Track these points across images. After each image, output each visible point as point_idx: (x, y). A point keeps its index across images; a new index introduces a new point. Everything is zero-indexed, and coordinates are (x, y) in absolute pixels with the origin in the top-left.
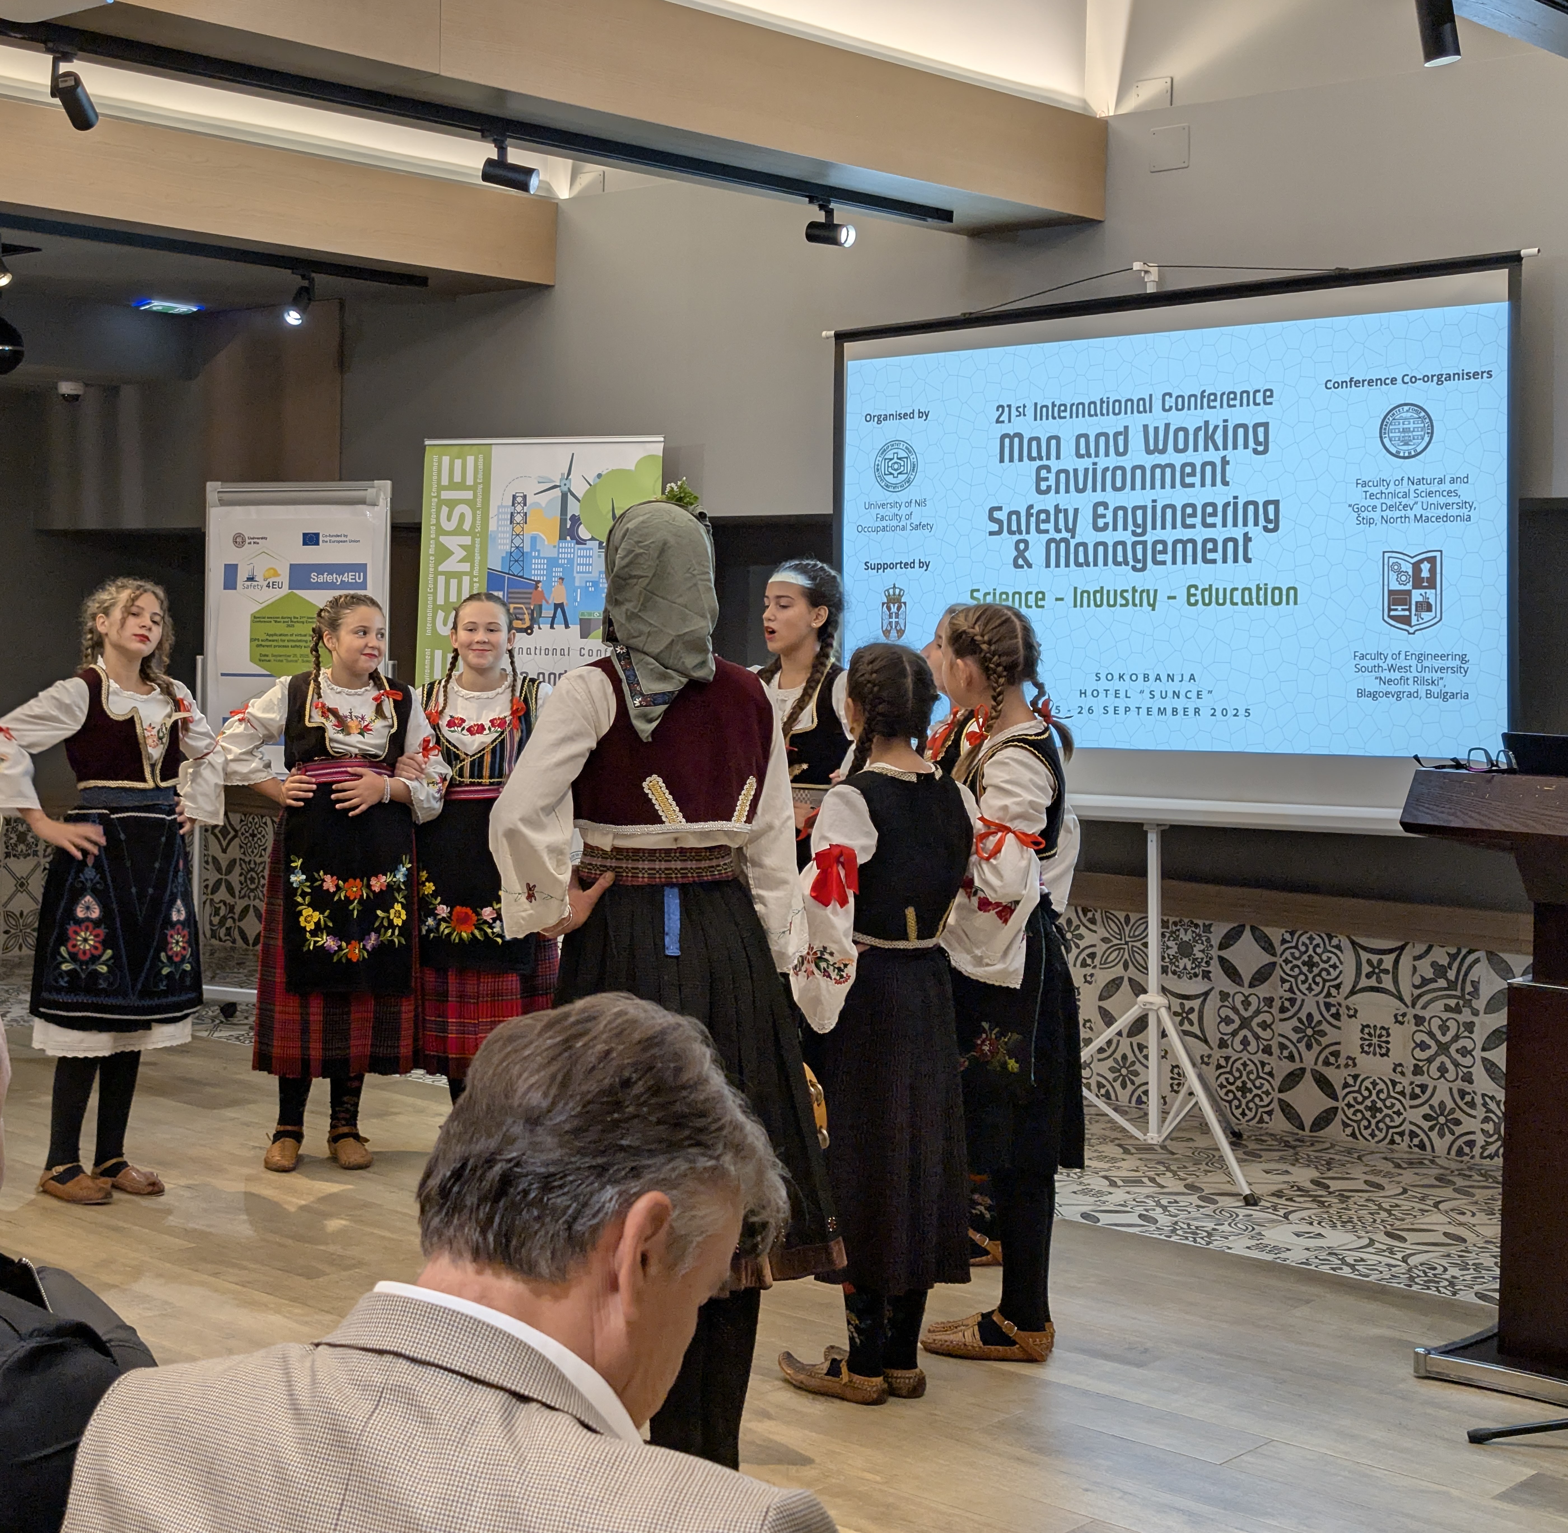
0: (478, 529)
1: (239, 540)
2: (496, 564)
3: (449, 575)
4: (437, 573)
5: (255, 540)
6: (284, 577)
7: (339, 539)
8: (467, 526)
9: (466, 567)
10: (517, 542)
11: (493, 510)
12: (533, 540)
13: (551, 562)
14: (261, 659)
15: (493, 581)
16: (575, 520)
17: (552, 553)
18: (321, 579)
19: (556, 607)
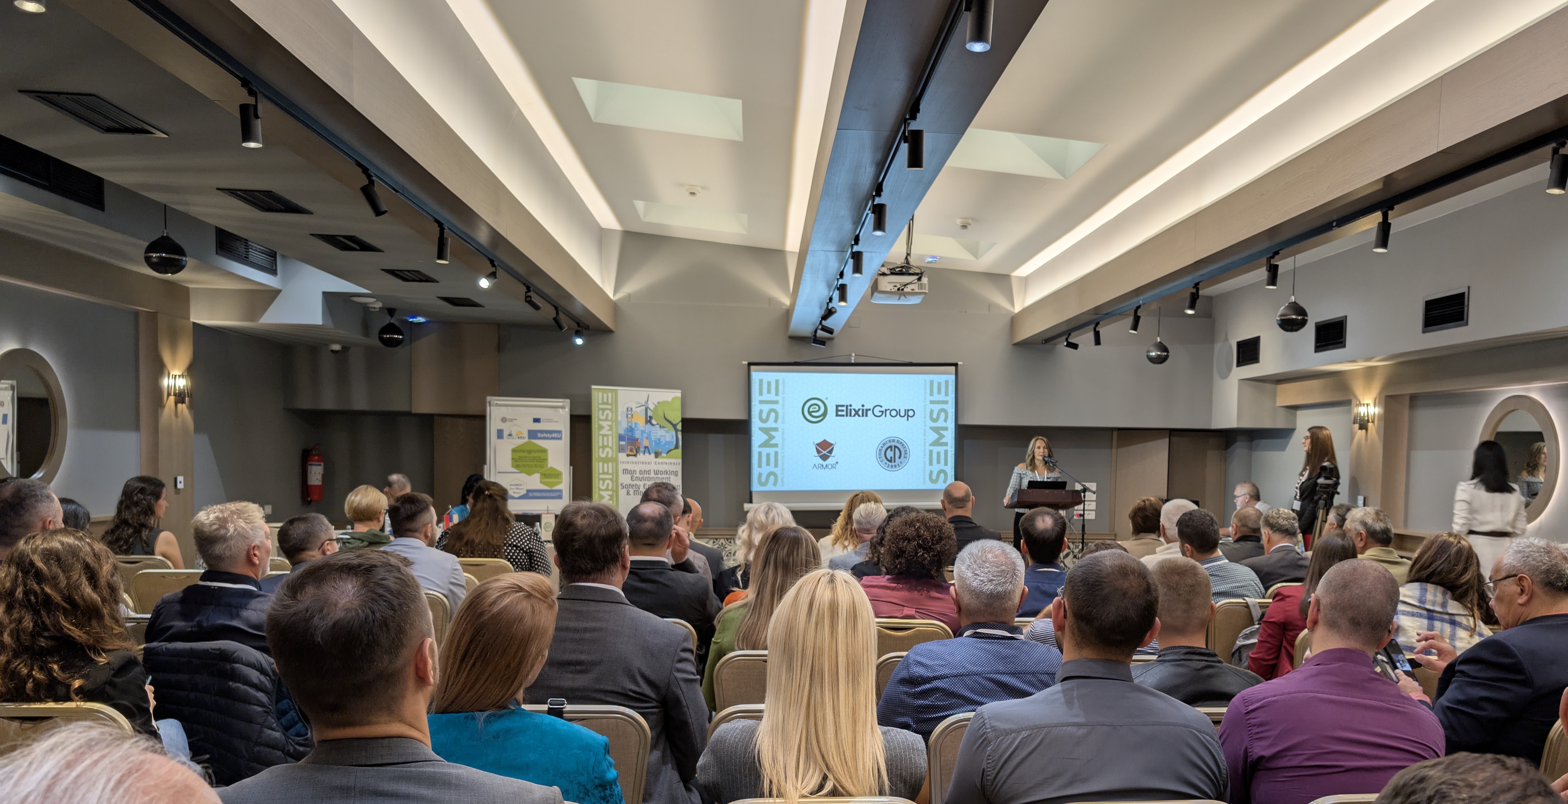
0: (614, 419)
1: (504, 420)
2: (622, 432)
3: (604, 436)
4: (599, 435)
5: (511, 420)
6: (526, 435)
7: (549, 421)
8: (609, 418)
9: (610, 433)
10: (630, 424)
11: (619, 413)
12: (636, 424)
13: (643, 432)
14: (517, 467)
15: (621, 438)
16: (651, 417)
17: (643, 429)
18: (543, 435)
19: (646, 447)
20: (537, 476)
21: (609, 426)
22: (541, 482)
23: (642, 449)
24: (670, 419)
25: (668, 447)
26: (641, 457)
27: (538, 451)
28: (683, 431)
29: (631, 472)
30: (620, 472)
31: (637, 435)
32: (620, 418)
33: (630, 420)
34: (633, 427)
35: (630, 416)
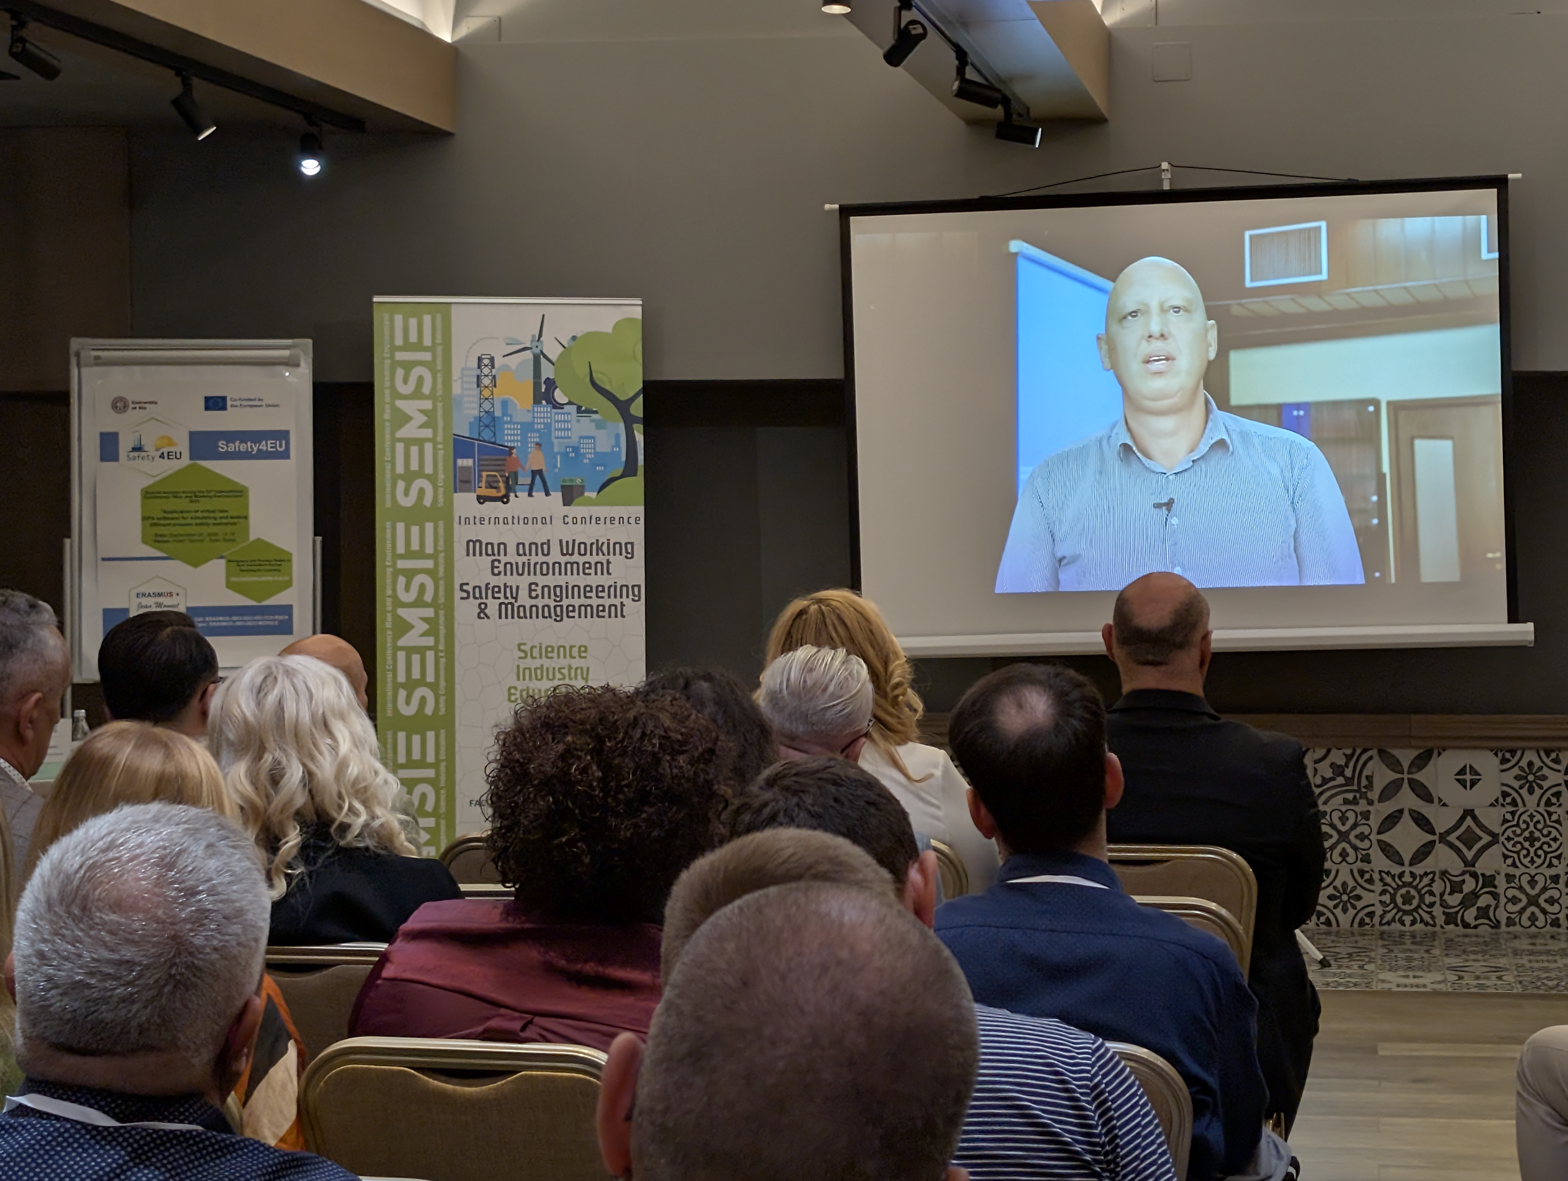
0: (440, 393)
1: (120, 405)
2: (462, 429)
3: (409, 442)
4: (395, 440)
5: (141, 406)
7: (252, 403)
8: (426, 390)
9: (426, 433)
10: (487, 406)
11: (456, 373)
12: (505, 404)
13: (527, 427)
14: (157, 541)
15: (461, 447)
16: (551, 384)
17: (528, 418)
18: (231, 448)
19: (534, 473)
20: (217, 568)
21: (421, 411)
22: (230, 585)
23: (524, 479)
24: (607, 387)
25: (603, 473)
26: (520, 503)
27: (220, 494)
28: (648, 422)
29: (494, 550)
30: (459, 549)
31: (509, 437)
32: (456, 389)
33: (486, 393)
34: (498, 413)
35: (486, 381)
